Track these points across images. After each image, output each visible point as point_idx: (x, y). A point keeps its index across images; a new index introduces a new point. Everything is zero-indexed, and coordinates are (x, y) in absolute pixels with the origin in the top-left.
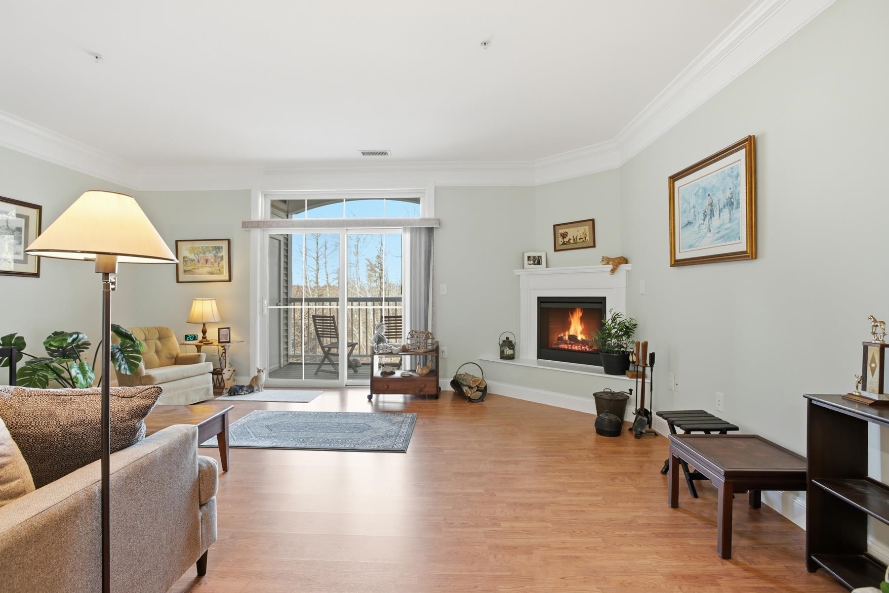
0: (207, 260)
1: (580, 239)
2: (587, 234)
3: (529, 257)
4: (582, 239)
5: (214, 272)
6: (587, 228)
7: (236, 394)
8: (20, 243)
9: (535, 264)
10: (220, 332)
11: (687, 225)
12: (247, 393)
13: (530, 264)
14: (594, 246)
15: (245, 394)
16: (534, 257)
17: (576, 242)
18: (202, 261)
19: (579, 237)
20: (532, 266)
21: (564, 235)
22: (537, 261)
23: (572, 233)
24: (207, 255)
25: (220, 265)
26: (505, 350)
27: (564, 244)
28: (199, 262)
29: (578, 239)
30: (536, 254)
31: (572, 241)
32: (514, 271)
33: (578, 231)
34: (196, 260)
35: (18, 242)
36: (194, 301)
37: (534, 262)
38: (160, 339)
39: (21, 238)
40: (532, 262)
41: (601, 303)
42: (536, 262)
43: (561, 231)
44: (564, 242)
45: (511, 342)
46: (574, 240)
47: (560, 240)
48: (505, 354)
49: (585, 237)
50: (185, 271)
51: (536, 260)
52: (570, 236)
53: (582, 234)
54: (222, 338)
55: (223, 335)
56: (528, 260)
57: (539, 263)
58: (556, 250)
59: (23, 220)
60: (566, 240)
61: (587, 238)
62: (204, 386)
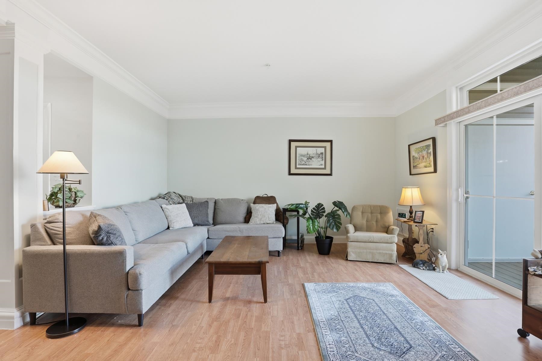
0: (423, 156)
5: (427, 166)
7: (416, 266)
8: (323, 160)
10: (417, 214)
12: (426, 269)
15: (423, 269)
18: (421, 158)
24: (423, 153)
25: (430, 160)
28: (419, 159)
34: (418, 158)
35: (322, 160)
36: (403, 188)
38: (381, 213)
39: (323, 157)
50: (414, 167)
54: (417, 219)
55: (418, 216)
59: (324, 149)
62: (390, 252)
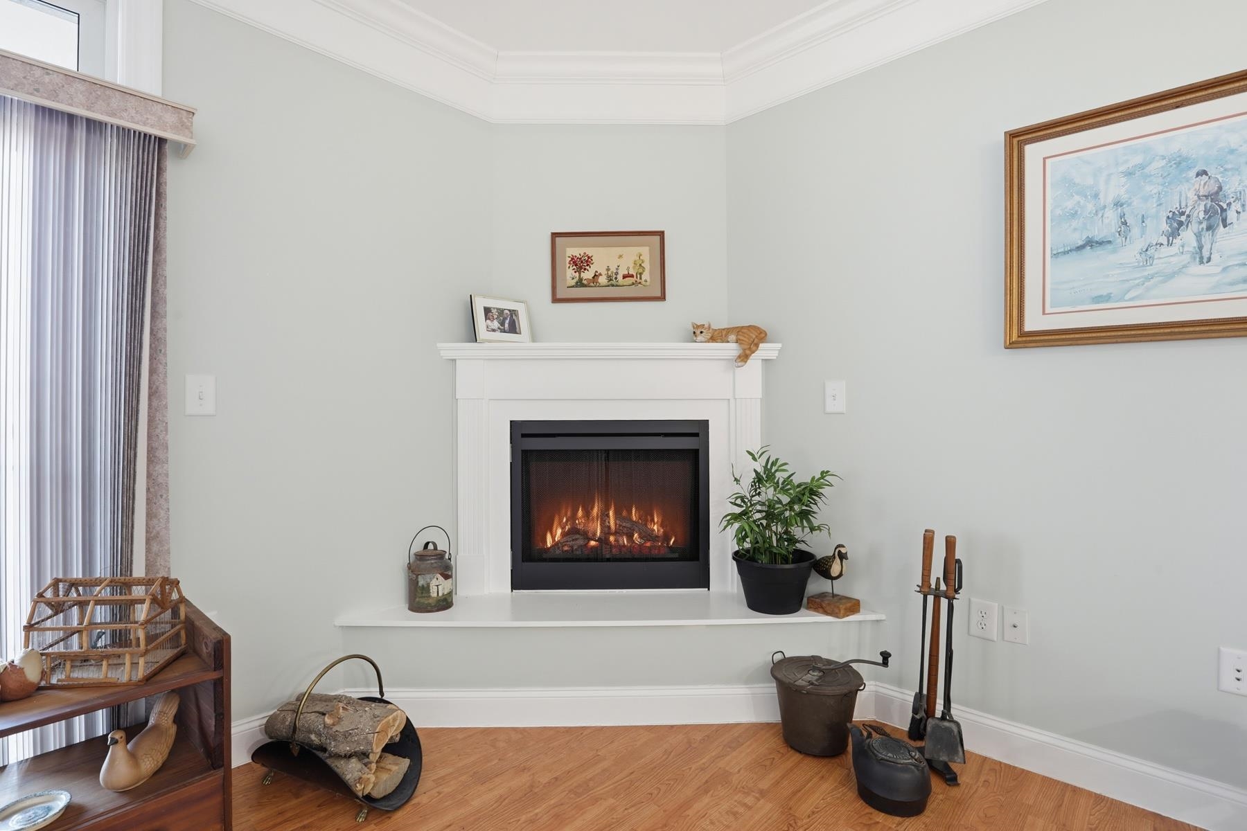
1: (624, 277)
2: (647, 265)
3: (487, 311)
4: (632, 276)
6: (645, 251)
9: (505, 331)
11: (1080, 248)
13: (494, 330)
14: (662, 298)
16: (501, 311)
17: (614, 282)
19: (623, 271)
20: (498, 335)
21: (581, 264)
22: (509, 322)
23: (604, 259)
26: (434, 583)
27: (580, 284)
29: (620, 277)
30: (507, 305)
31: (603, 280)
32: (439, 345)
33: (620, 256)
37: (502, 324)
40: (496, 324)
41: (696, 435)
42: (507, 325)
43: (574, 250)
44: (581, 280)
45: (441, 555)
46: (610, 278)
47: (570, 274)
48: (434, 594)
49: (641, 274)
51: (505, 319)
52: (598, 266)
53: (631, 265)
56: (487, 318)
57: (513, 329)
58: (556, 300)
60: (587, 275)
61: (646, 276)
